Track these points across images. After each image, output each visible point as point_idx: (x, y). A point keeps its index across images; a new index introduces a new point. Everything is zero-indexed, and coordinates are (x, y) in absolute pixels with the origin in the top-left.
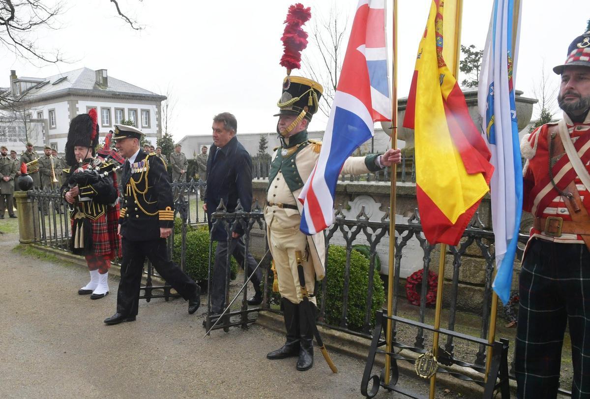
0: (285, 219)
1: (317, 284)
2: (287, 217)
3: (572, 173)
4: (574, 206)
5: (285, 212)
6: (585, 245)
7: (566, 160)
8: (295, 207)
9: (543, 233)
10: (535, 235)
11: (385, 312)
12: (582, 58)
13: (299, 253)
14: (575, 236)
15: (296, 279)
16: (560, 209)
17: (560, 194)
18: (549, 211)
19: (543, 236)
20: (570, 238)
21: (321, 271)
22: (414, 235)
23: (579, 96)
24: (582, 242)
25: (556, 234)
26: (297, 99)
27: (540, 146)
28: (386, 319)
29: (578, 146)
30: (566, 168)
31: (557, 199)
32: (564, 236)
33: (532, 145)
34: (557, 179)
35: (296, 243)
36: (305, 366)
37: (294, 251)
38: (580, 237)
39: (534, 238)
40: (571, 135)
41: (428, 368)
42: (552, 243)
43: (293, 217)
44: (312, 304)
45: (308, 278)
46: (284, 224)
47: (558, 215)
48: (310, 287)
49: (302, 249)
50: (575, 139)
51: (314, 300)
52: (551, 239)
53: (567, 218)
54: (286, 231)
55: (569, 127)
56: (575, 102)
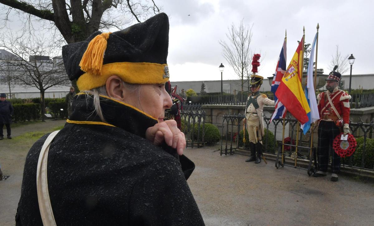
0: (254, 117)
1: (262, 137)
2: (254, 116)
3: (330, 104)
4: (330, 112)
5: (253, 115)
6: (333, 122)
7: (328, 101)
8: (257, 114)
9: (324, 119)
10: (322, 119)
11: (282, 143)
12: (331, 78)
13: (257, 127)
14: (331, 119)
15: (256, 136)
16: (327, 113)
17: (327, 109)
18: (325, 113)
19: (324, 120)
20: (330, 120)
21: (263, 133)
22: (280, 121)
23: (330, 86)
24: (332, 121)
25: (326, 119)
26: (257, 82)
27: (322, 97)
28: (282, 145)
29: (331, 98)
30: (328, 103)
31: (327, 111)
32: (329, 119)
33: (320, 97)
34: (326, 106)
35: (257, 124)
36: (258, 162)
37: (255, 127)
38: (332, 119)
39: (321, 120)
40: (330, 95)
41: (295, 157)
42: (326, 121)
43: (256, 116)
44: (261, 144)
45: (260, 135)
46: (253, 119)
47: (327, 114)
48: (260, 138)
49: (258, 126)
50: (331, 96)
51: (261, 142)
52: (325, 120)
53: (329, 115)
54: (254, 121)
55: (329, 93)
56: (329, 88)
